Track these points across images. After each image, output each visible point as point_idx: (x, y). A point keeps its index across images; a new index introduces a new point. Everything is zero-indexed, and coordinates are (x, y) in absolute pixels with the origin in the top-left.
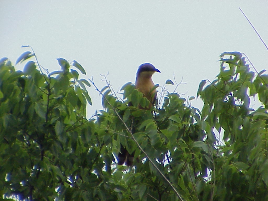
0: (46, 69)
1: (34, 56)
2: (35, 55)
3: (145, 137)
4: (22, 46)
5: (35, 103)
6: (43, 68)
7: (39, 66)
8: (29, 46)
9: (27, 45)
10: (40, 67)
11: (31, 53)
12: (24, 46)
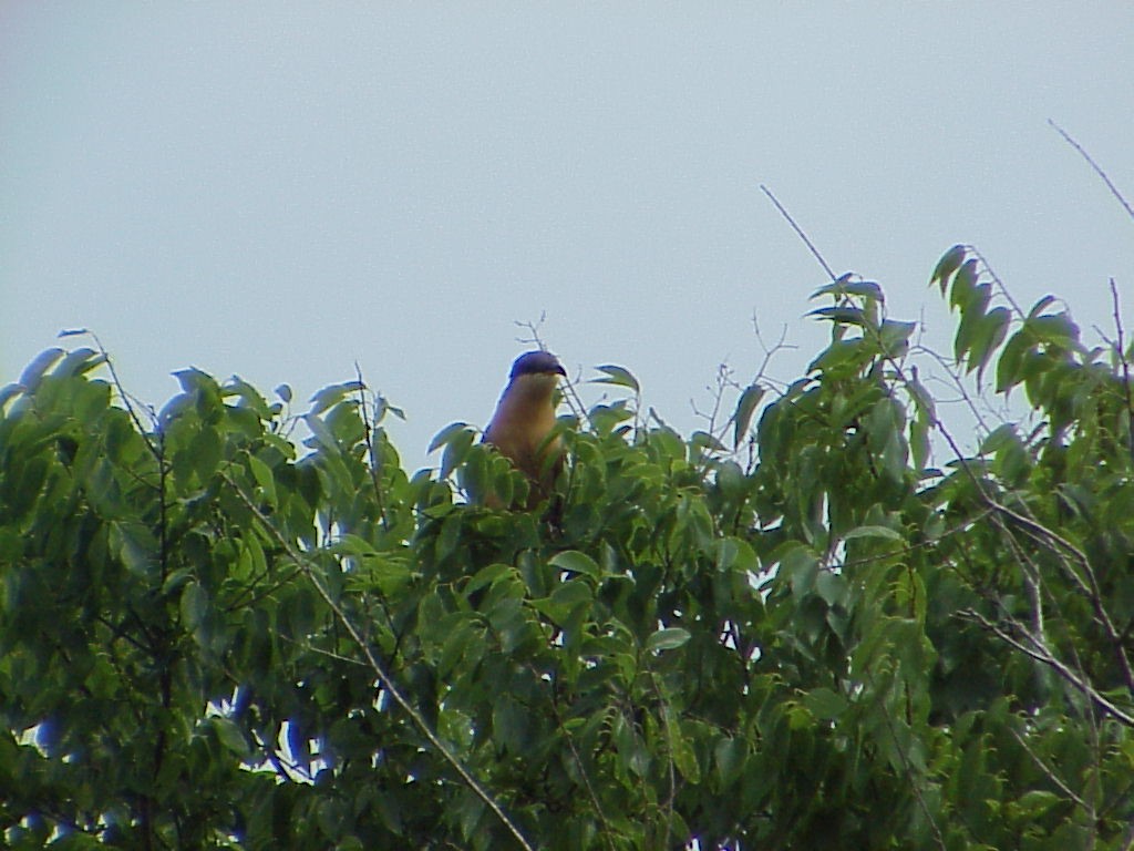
0: (146, 405)
1: (106, 364)
2: (107, 361)
3: (478, 626)
4: (59, 332)
5: (109, 524)
6: (138, 403)
7: (123, 397)
8: (84, 332)
9: (80, 329)
10: (129, 399)
11: (94, 353)
12: (68, 330)
